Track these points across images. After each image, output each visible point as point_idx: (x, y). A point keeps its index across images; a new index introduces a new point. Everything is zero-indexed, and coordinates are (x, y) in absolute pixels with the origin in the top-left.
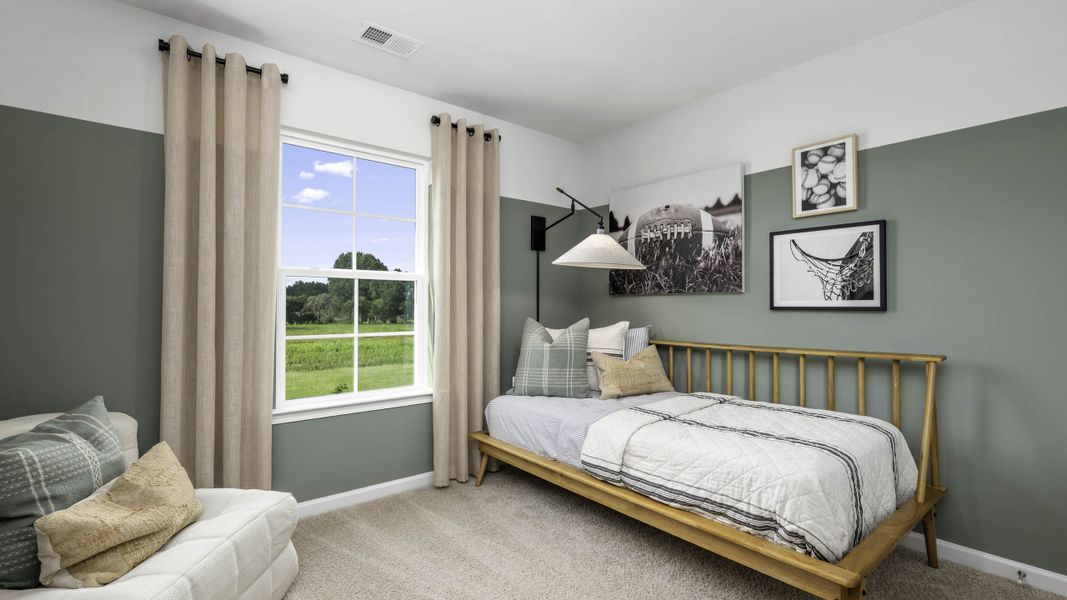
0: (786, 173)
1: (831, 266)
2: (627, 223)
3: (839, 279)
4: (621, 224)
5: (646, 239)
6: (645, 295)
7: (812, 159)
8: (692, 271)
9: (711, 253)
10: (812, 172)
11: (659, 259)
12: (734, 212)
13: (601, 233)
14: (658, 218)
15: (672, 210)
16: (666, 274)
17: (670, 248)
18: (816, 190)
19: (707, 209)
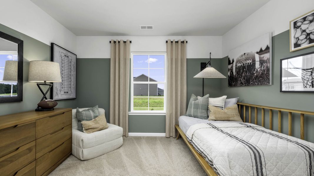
0: (288, 32)
1: (307, 72)
2: (233, 61)
3: (311, 78)
4: (231, 62)
5: (238, 66)
6: (238, 87)
7: (299, 24)
8: (252, 77)
9: (259, 70)
10: (299, 30)
11: (242, 73)
12: (266, 53)
13: (209, 67)
14: (242, 58)
15: (246, 55)
16: (244, 79)
17: (245, 69)
18: (301, 38)
19: (257, 53)
